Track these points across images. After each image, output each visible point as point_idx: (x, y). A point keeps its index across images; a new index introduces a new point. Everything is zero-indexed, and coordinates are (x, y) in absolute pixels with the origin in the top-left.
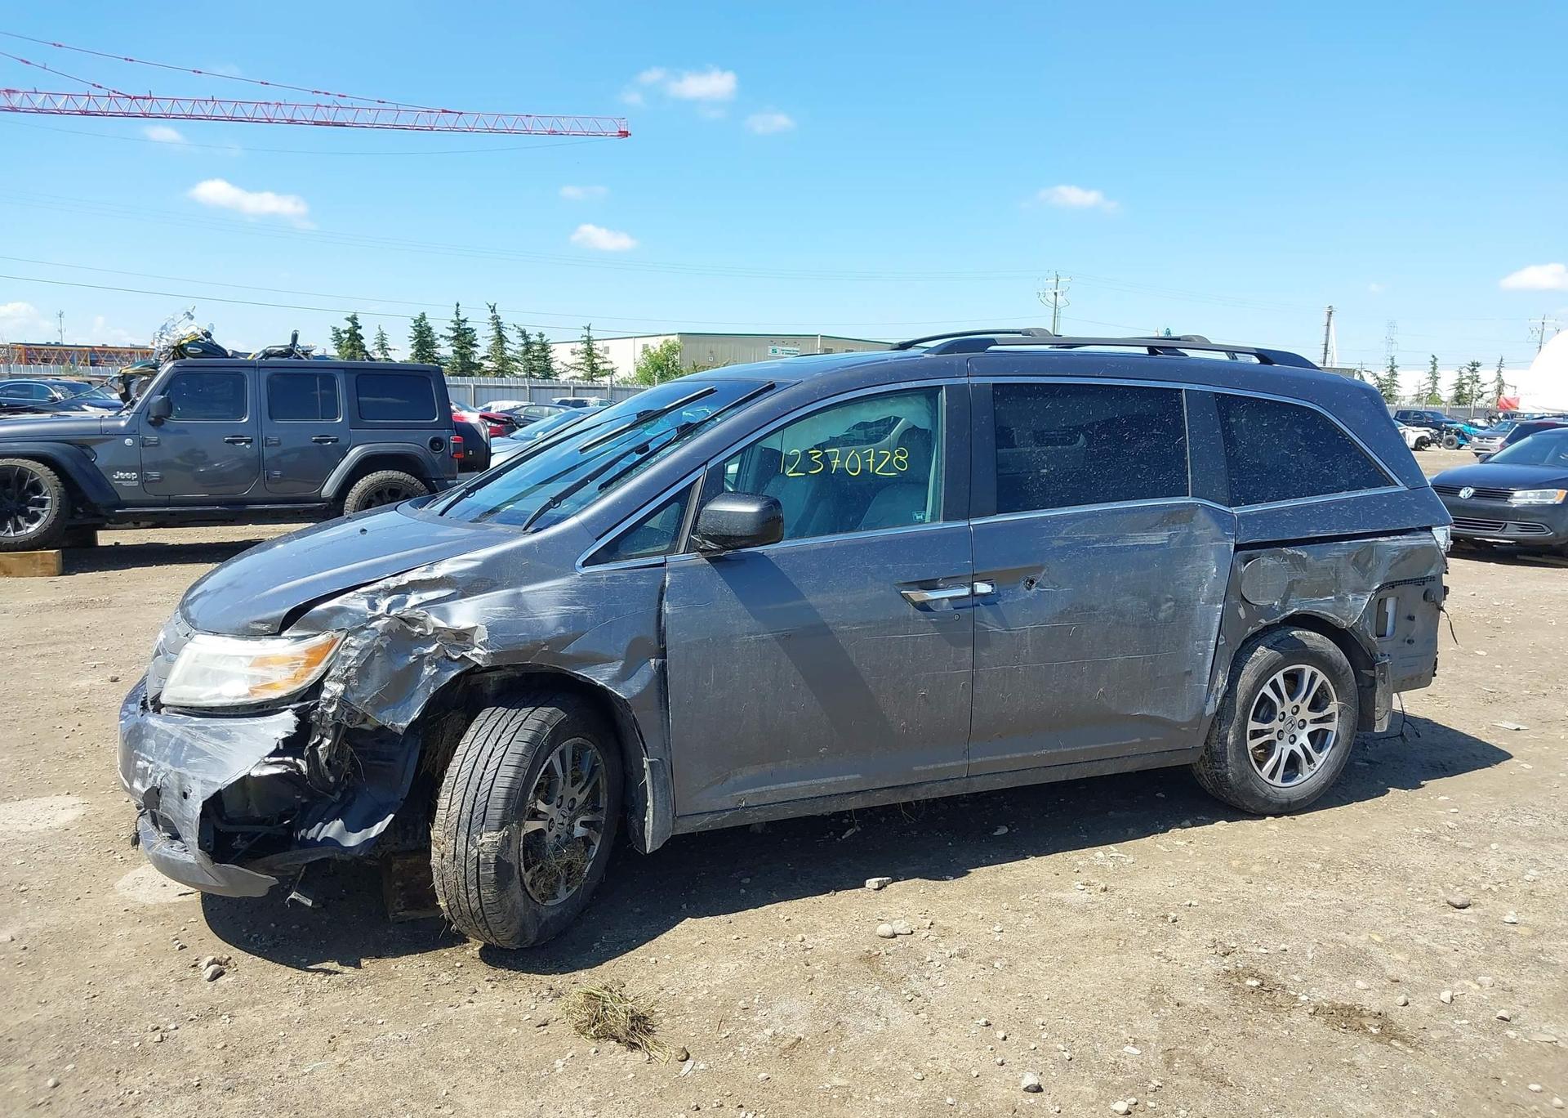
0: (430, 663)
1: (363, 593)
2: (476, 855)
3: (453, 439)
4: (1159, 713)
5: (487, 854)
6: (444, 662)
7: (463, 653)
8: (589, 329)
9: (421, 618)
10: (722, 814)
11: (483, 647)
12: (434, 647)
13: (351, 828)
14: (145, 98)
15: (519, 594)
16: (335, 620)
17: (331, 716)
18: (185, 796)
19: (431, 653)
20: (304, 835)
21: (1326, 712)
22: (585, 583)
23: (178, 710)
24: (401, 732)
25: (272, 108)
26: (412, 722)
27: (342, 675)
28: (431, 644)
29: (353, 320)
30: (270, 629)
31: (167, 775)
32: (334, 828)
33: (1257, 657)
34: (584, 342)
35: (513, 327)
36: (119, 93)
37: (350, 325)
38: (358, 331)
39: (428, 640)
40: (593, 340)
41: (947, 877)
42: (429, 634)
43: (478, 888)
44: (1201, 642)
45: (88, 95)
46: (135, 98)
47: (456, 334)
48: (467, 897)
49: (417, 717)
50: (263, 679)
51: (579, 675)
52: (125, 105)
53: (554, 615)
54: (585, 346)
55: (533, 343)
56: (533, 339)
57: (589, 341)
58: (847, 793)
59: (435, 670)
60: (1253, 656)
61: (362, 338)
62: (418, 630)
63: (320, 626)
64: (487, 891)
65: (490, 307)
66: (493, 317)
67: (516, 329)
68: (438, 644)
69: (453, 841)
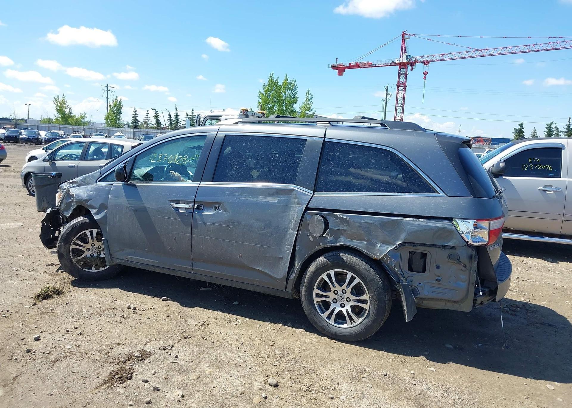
4: (266, 271)
10: (123, 261)
14: (485, 50)
24: (68, 218)
25: (531, 47)
29: (521, 125)
33: (320, 260)
36: (476, 49)
37: (519, 127)
38: (523, 130)
44: (289, 247)
45: (466, 52)
46: (481, 50)
47: (567, 130)
49: (70, 215)
51: (90, 211)
52: (478, 53)
53: (87, 194)
58: (156, 266)
61: (524, 132)
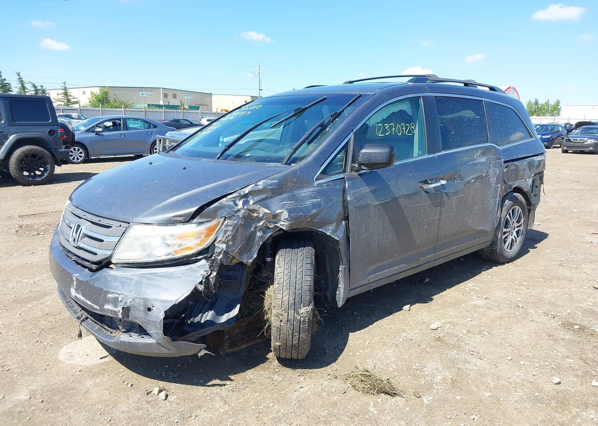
0: (259, 231)
1: (230, 198)
2: (299, 318)
3: (59, 131)
4: (484, 228)
5: (304, 318)
6: (265, 229)
7: (276, 224)
8: (65, 83)
9: (257, 209)
10: (363, 287)
11: (286, 221)
12: (262, 223)
13: (220, 313)
15: (294, 195)
16: (219, 212)
17: (219, 260)
18: (149, 309)
19: (260, 226)
20: (193, 321)
21: (521, 223)
22: (319, 188)
23: (125, 265)
24: (249, 264)
26: (254, 259)
27: (225, 240)
28: (260, 222)
30: (183, 219)
31: (134, 300)
32: (209, 315)
33: (506, 204)
34: (63, 89)
35: (29, 83)
39: (259, 219)
40: (67, 89)
41: (428, 301)
42: (260, 216)
43: (299, 334)
47: (1, 85)
48: (292, 339)
49: (256, 256)
50: (180, 245)
51: (319, 231)
53: (310, 204)
54: (64, 91)
55: (39, 89)
56: (39, 88)
57: (65, 89)
58: (401, 272)
59: (262, 234)
60: (505, 204)
62: (255, 215)
63: (212, 216)
64: (304, 335)
65: (17, 73)
66: (19, 78)
67: (31, 83)
68: (264, 221)
69: (287, 313)
